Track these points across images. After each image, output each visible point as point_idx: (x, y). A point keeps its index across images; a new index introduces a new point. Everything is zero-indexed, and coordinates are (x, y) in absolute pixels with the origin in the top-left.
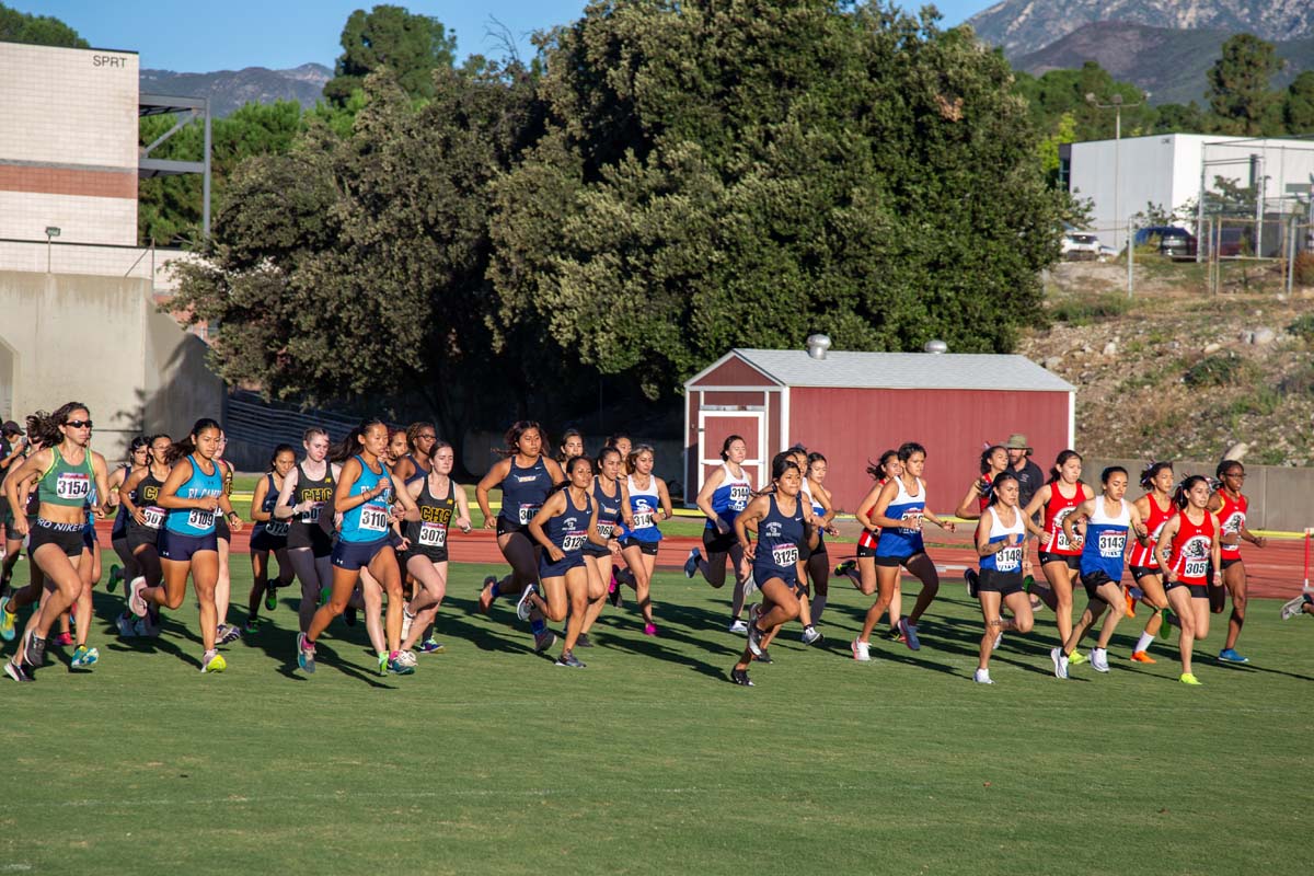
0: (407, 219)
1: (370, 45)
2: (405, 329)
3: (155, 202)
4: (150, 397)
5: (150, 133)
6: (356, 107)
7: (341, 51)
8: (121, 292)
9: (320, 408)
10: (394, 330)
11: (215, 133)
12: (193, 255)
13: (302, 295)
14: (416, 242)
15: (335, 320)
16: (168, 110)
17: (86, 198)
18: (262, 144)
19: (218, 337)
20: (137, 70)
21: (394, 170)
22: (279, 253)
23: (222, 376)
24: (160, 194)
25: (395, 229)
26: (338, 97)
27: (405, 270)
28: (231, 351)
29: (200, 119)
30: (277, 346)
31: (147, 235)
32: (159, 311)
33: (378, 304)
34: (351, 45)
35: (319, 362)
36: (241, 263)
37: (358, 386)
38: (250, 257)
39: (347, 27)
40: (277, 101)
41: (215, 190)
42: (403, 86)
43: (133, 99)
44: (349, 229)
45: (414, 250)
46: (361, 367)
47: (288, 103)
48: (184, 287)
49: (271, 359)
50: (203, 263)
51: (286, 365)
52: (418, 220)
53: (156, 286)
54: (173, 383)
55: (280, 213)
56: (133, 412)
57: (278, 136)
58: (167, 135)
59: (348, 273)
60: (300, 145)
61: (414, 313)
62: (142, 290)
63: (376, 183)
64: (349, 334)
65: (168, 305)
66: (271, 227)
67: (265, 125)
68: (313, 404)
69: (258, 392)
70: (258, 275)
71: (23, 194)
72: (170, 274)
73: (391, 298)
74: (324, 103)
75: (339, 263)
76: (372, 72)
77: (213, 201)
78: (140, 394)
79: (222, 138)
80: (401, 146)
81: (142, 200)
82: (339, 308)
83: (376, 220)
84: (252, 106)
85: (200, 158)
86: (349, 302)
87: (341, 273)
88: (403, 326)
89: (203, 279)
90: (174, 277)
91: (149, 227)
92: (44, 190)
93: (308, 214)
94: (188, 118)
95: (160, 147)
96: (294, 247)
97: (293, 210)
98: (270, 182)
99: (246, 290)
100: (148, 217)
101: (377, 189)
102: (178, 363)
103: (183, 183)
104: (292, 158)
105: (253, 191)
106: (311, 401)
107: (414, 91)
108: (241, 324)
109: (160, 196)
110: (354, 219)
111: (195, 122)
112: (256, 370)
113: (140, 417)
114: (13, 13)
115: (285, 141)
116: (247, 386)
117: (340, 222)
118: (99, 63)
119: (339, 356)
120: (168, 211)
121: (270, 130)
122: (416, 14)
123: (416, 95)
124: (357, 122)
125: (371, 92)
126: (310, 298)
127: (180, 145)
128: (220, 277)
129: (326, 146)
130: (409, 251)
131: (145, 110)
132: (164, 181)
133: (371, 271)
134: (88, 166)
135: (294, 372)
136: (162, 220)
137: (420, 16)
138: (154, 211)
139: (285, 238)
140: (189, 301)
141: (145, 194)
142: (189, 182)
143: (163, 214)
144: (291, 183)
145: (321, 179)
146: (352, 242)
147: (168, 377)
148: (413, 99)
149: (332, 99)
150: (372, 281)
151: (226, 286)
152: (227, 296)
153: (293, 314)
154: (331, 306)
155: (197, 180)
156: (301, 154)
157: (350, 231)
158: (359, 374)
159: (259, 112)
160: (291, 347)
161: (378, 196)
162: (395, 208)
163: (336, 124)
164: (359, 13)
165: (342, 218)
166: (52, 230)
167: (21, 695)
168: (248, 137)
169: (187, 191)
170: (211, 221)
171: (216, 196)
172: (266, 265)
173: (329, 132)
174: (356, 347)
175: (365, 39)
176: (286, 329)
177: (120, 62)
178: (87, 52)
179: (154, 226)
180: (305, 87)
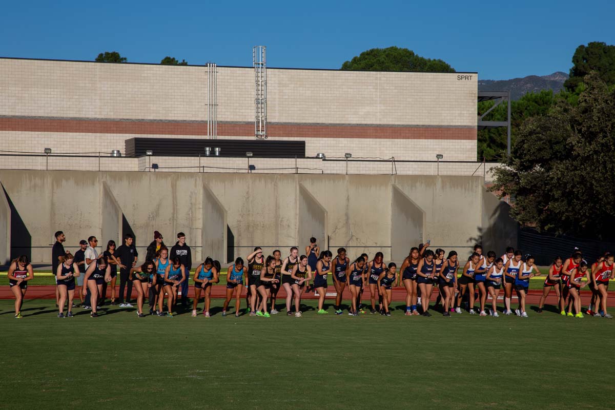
0: (606, 143)
1: (587, 62)
2: (606, 196)
3: (485, 141)
4: (484, 231)
5: (483, 109)
6: (580, 91)
7: (572, 65)
8: (470, 183)
9: (564, 234)
10: (600, 197)
11: (512, 107)
12: (503, 164)
13: (555, 181)
14: (610, 154)
15: (571, 192)
16: (491, 98)
17: (454, 141)
18: (535, 111)
19: (515, 203)
20: (477, 80)
21: (599, 120)
22: (544, 162)
23: (518, 220)
24: (487, 136)
25: (600, 148)
26: (571, 86)
27: (605, 167)
28: (521, 208)
29: (506, 101)
30: (543, 205)
31: (482, 156)
32: (488, 191)
33: (592, 185)
34: (578, 62)
35: (563, 212)
36: (526, 167)
37: (583, 224)
38: (530, 164)
39: (575, 54)
40: (542, 90)
41: (512, 134)
42: (603, 80)
43: (475, 94)
44: (577, 149)
45: (610, 158)
46: (585, 214)
47: (547, 91)
48: (499, 179)
49: (540, 212)
50: (508, 168)
51: (548, 214)
52: (611, 143)
53: (486, 180)
54: (495, 224)
55: (543, 143)
56: (477, 238)
57: (542, 107)
58: (490, 109)
59: (577, 170)
60: (553, 111)
61: (610, 188)
62: (480, 181)
63: (590, 126)
64: (578, 199)
65: (492, 188)
66: (540, 150)
67: (536, 102)
68: (561, 233)
69: (535, 228)
70: (534, 172)
71: (426, 140)
72: (492, 174)
73: (598, 181)
74: (565, 90)
75: (573, 165)
76: (588, 74)
77: (512, 139)
78: (480, 229)
79: (516, 109)
80: (603, 108)
81: (479, 140)
82: (573, 187)
83: (590, 144)
84: (529, 94)
85: (506, 119)
86: (578, 184)
87: (574, 170)
88: (605, 194)
89: (508, 175)
90: (494, 175)
91: (482, 152)
92: (436, 138)
93: (557, 143)
94: (500, 101)
95: (487, 115)
96: (551, 159)
97: (550, 141)
98: (539, 129)
99: (528, 180)
100: (482, 148)
101: (591, 130)
102: (497, 215)
103: (498, 131)
104: (549, 117)
105: (531, 133)
106: (560, 232)
107: (608, 82)
108: (526, 196)
109: (487, 138)
110: (580, 144)
111: (504, 103)
112: (533, 217)
113: (480, 240)
114: (422, 59)
115: (546, 109)
116: (529, 225)
117: (573, 146)
118: (460, 78)
119: (573, 209)
120: (491, 144)
121: (539, 105)
122: (610, 45)
123: (610, 83)
124: (581, 98)
125: (587, 83)
126: (559, 183)
127: (496, 114)
128: (516, 174)
129: (566, 110)
130: (607, 158)
131: (480, 99)
132: (489, 131)
133: (588, 169)
134: (455, 126)
135: (552, 217)
136: (488, 149)
137: (612, 46)
138: (485, 145)
139: (546, 155)
140: (501, 186)
141: (480, 137)
142: (501, 131)
143: (489, 146)
144: (549, 129)
145: (563, 127)
146: (579, 155)
147: (492, 221)
148: (608, 85)
149: (568, 89)
150: (589, 173)
151: (518, 178)
152: (519, 183)
153: (551, 190)
154: (569, 186)
155: (504, 130)
156: (553, 115)
157: (578, 150)
158: (583, 218)
159: (533, 96)
160: (550, 206)
161: (591, 133)
162: (600, 139)
163: (570, 100)
164: (582, 47)
165: (574, 144)
166: (439, 156)
167: (432, 370)
168: (528, 108)
169: (500, 135)
170: (511, 148)
171: (513, 136)
172: (538, 168)
173: (567, 104)
174: (581, 205)
175: (584, 59)
176: (548, 198)
177: (469, 77)
178: (455, 74)
179: (485, 152)
180: (555, 83)
